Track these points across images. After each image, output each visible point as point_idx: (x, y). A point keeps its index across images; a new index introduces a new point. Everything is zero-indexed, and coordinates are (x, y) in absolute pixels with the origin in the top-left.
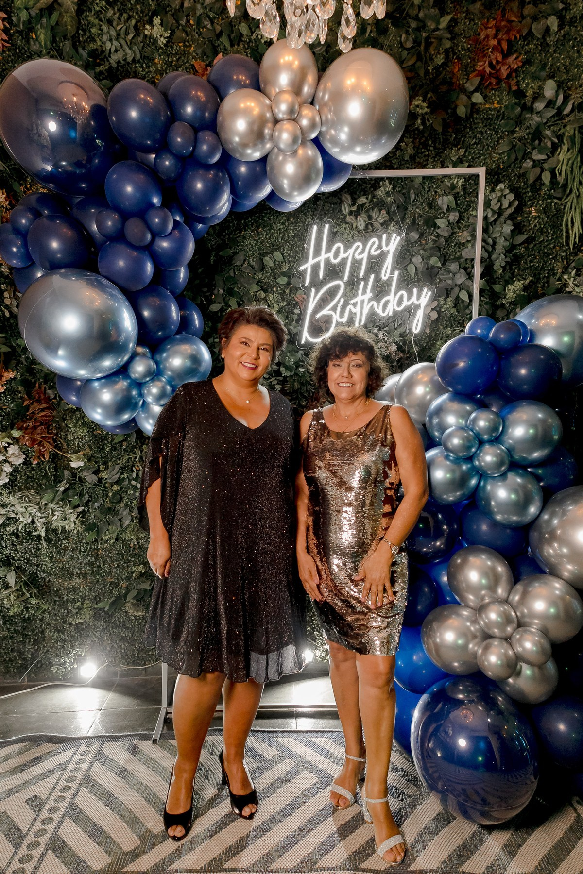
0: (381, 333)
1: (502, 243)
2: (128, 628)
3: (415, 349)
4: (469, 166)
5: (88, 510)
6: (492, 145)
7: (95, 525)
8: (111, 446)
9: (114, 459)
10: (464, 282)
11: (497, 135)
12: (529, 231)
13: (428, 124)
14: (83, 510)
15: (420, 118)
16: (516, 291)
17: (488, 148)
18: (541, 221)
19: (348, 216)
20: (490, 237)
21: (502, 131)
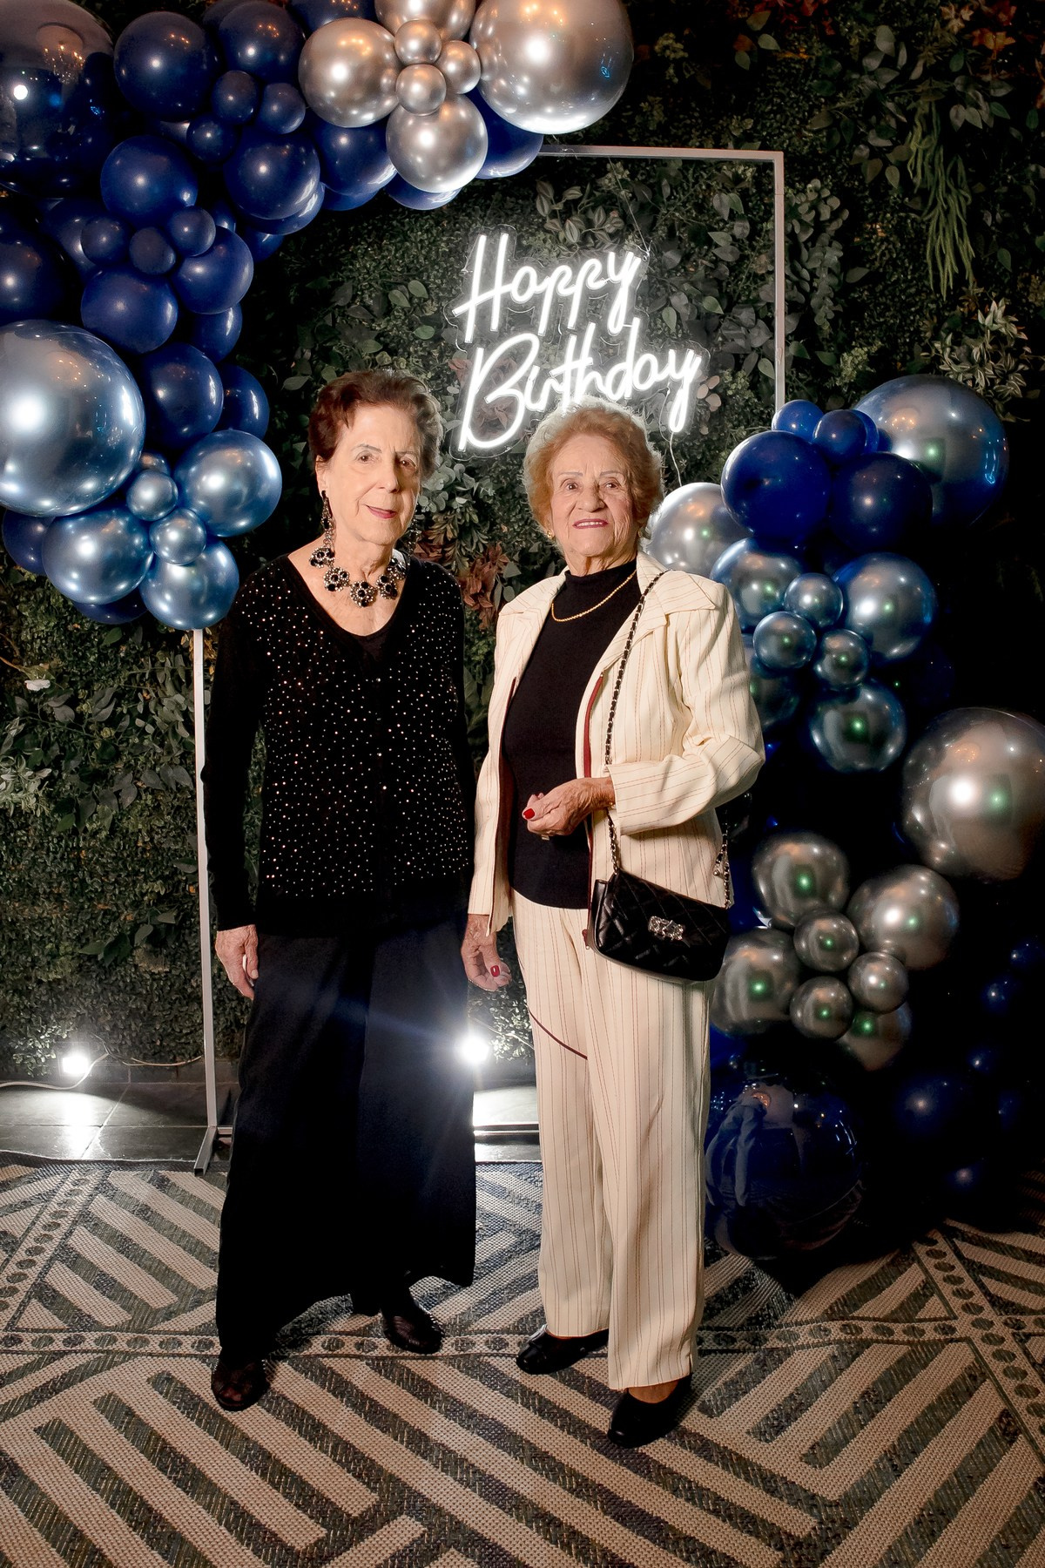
1: (825, 282)
2: (140, 994)
3: (676, 463)
4: (763, 148)
5: (60, 776)
6: (800, 116)
7: (71, 801)
8: (99, 652)
9: (103, 677)
10: (766, 344)
11: (808, 102)
12: (873, 262)
13: (687, 76)
14: (51, 774)
15: (672, 65)
16: (857, 365)
17: (794, 121)
18: (891, 246)
19: (548, 220)
20: (804, 267)
21: (815, 96)
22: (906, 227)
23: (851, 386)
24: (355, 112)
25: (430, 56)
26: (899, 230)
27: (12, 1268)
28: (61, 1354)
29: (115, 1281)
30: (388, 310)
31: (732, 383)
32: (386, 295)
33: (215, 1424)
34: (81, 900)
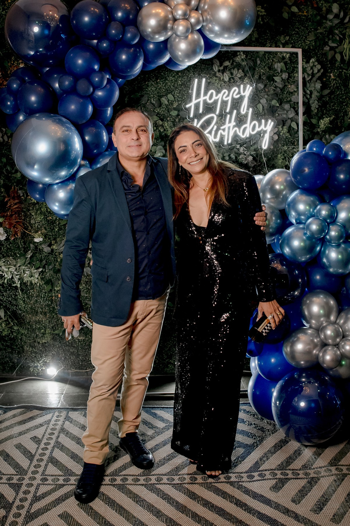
0: (242, 148)
1: (315, 94)
2: (74, 347)
3: (264, 160)
4: (292, 47)
5: (45, 271)
6: (305, 35)
7: (50, 280)
8: (59, 227)
9: (60, 236)
10: (294, 116)
11: (307, 30)
12: (330, 87)
13: (266, 21)
14: (42, 270)
15: (260, 17)
16: (325, 124)
17: (303, 37)
18: (337, 82)
19: (217, 73)
20: (308, 90)
21: (310, 28)
22: (342, 75)
23: (323, 131)
24: (157, 37)
25: (186, 17)
26: (340, 76)
27: (40, 451)
28: (63, 485)
29: (78, 455)
30: (160, 105)
31: (282, 130)
32: (159, 100)
33: (122, 511)
34: (53, 314)
